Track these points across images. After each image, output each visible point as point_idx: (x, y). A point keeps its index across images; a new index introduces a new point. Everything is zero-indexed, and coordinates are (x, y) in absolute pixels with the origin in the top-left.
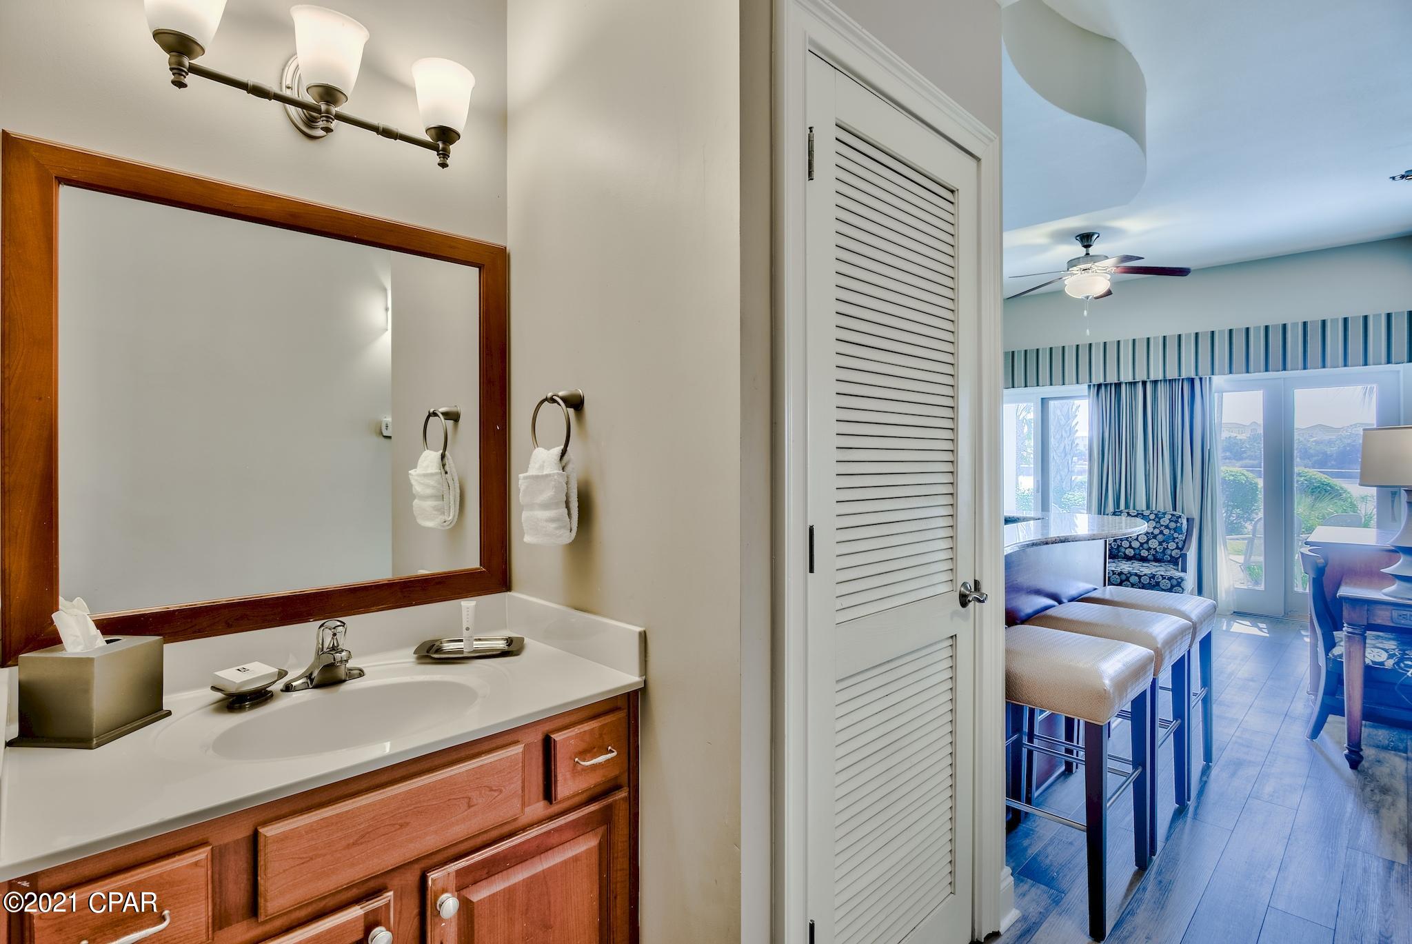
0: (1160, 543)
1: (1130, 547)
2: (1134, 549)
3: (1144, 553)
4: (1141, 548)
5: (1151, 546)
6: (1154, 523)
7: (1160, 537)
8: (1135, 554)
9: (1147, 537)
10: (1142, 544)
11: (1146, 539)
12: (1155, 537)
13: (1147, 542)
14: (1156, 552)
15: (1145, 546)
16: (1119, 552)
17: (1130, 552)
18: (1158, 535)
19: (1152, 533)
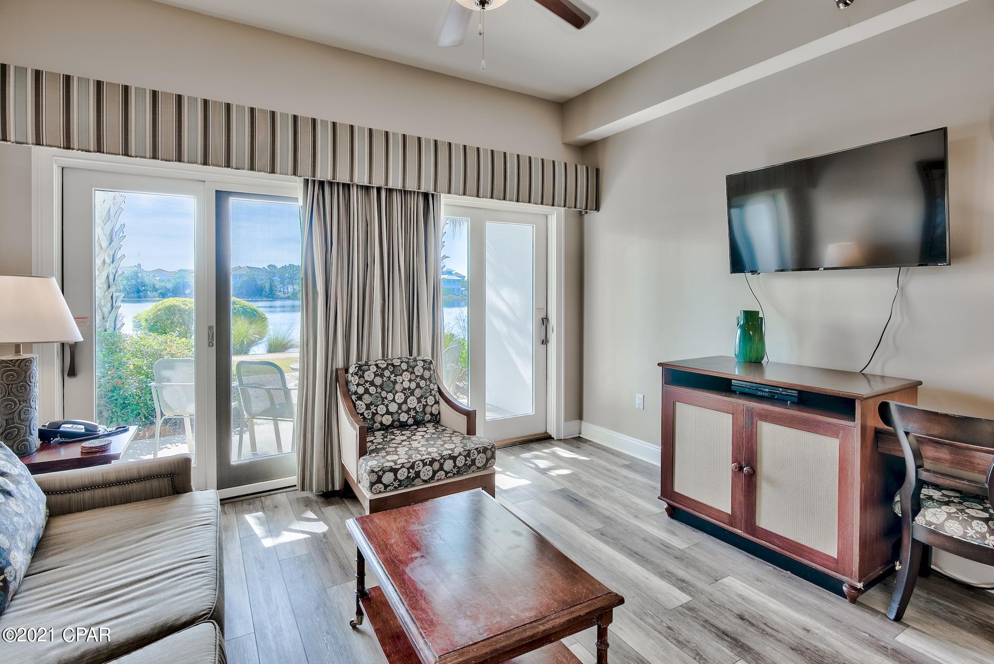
0: (419, 400)
1: (388, 412)
2: (391, 414)
3: (404, 417)
4: (400, 411)
5: (411, 406)
6: (408, 374)
7: (418, 393)
8: (393, 421)
9: (405, 394)
10: (400, 405)
11: (403, 397)
12: (412, 394)
13: (405, 402)
14: (417, 412)
15: (404, 407)
16: (375, 422)
17: (387, 420)
18: (415, 389)
19: (409, 388)
